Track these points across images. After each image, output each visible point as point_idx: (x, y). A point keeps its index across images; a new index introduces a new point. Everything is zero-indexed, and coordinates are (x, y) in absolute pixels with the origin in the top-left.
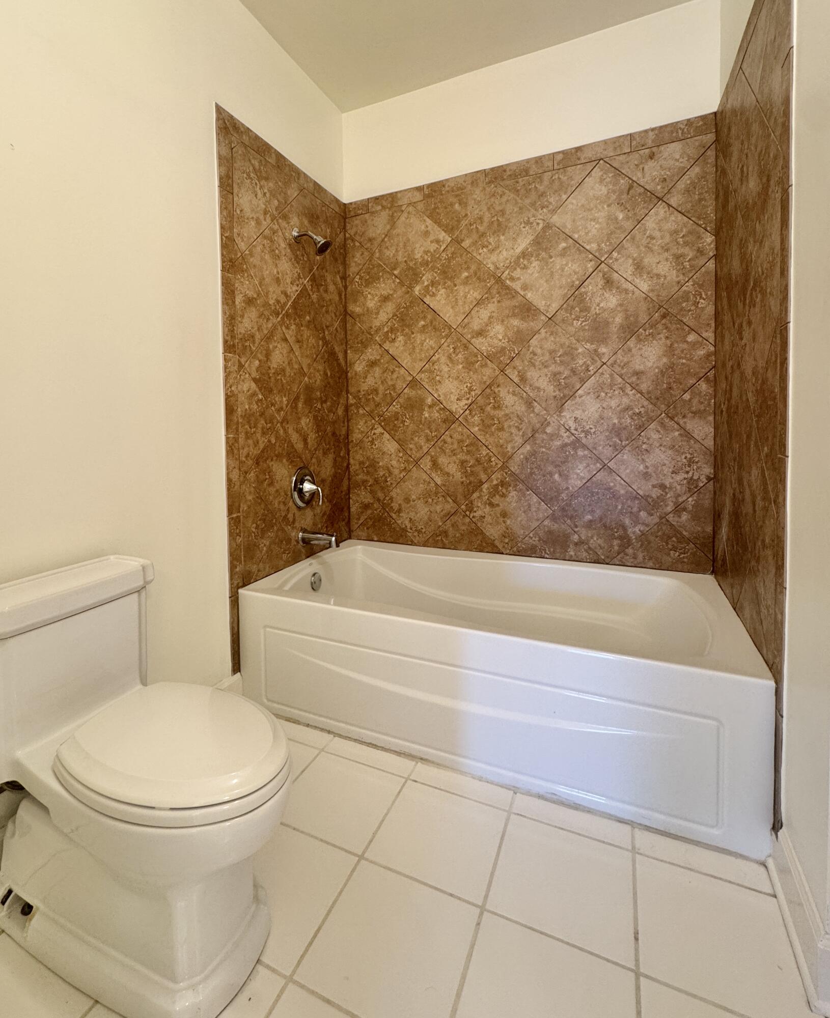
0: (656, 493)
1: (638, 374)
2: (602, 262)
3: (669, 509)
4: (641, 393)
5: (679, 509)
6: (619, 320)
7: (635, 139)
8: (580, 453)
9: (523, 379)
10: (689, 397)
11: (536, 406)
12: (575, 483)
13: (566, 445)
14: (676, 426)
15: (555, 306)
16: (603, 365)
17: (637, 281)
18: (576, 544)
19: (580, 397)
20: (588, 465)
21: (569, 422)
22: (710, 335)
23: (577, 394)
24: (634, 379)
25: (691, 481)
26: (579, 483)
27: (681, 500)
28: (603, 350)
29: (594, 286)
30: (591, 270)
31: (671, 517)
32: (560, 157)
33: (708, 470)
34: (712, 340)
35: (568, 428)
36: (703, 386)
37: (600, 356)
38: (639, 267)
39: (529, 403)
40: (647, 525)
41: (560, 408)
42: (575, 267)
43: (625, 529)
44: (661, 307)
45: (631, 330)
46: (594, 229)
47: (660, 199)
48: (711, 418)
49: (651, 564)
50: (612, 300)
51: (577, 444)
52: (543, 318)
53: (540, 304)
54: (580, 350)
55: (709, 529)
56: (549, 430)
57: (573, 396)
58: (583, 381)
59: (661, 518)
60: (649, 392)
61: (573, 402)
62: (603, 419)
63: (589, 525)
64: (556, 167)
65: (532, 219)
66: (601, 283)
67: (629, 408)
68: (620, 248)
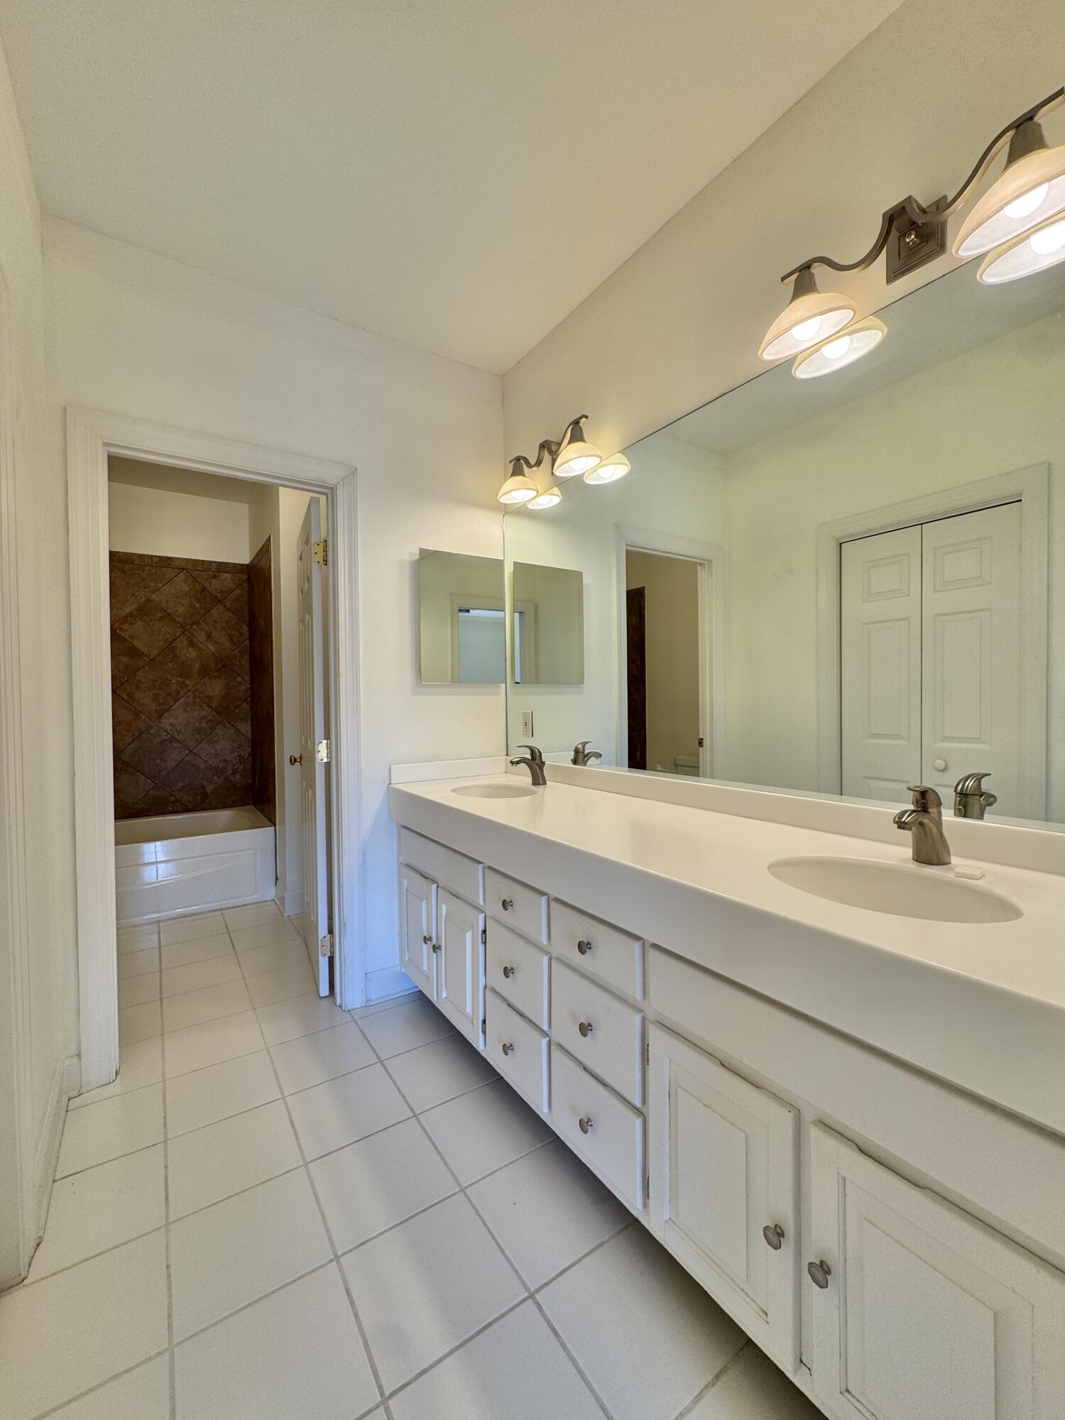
0: (222, 765)
1: (209, 697)
2: (186, 630)
3: (230, 773)
4: (212, 708)
5: (234, 772)
6: (197, 665)
7: (204, 564)
8: (175, 745)
9: (131, 697)
10: (238, 711)
11: (143, 717)
12: (171, 764)
13: (165, 740)
14: (232, 727)
15: (155, 652)
16: (188, 692)
17: (208, 644)
18: (173, 803)
19: (174, 710)
20: (180, 753)
21: (167, 726)
22: (248, 679)
23: (171, 709)
24: (208, 700)
25: (240, 756)
26: (174, 764)
27: (236, 767)
28: (188, 682)
29: (181, 643)
30: (179, 633)
31: (230, 778)
32: (157, 559)
33: (249, 750)
34: (249, 681)
35: (165, 730)
36: (245, 705)
37: (187, 686)
38: (209, 636)
39: (137, 714)
40: (217, 784)
41: (160, 718)
42: (169, 630)
43: (204, 788)
44: (222, 661)
45: (205, 672)
46: (181, 610)
47: (220, 601)
48: (249, 722)
49: (220, 806)
50: (193, 654)
51: (172, 739)
52: (146, 658)
53: (144, 650)
54: (173, 681)
55: (250, 781)
56: (152, 731)
57: (168, 710)
58: (176, 701)
59: (225, 779)
60: (216, 708)
61: (169, 713)
62: (189, 724)
63: (181, 789)
64: (154, 564)
65: (137, 593)
66: (186, 643)
67: (204, 717)
68: (197, 623)
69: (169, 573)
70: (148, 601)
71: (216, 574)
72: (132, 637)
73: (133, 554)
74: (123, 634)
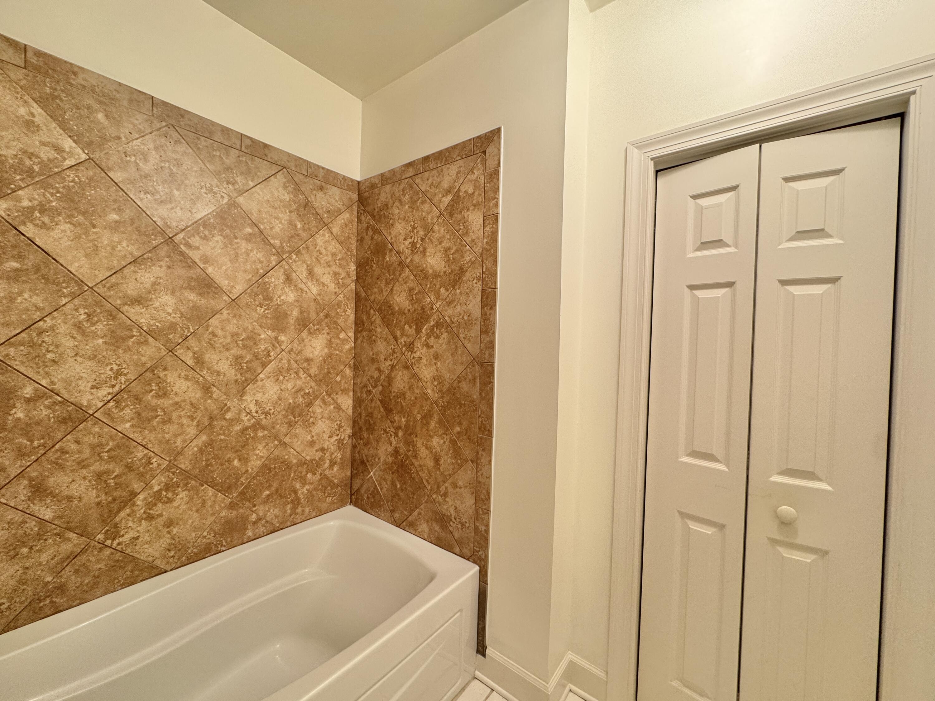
0: (317, 457)
1: (308, 360)
2: (284, 259)
3: (327, 465)
4: (310, 376)
5: (332, 464)
6: (295, 313)
7: (311, 168)
8: (260, 434)
9: (199, 361)
10: (340, 379)
11: (216, 393)
12: (255, 464)
13: (247, 428)
14: (332, 401)
15: (239, 288)
16: (281, 352)
17: (309, 284)
18: (255, 524)
19: (262, 380)
20: (267, 444)
21: (250, 405)
22: (351, 335)
23: (258, 378)
24: (305, 365)
25: (339, 441)
26: (259, 463)
27: (333, 457)
28: (282, 338)
29: (276, 279)
30: (274, 263)
31: (327, 472)
32: (249, 142)
33: (349, 431)
34: (353, 338)
35: (248, 411)
36: (348, 371)
37: (280, 343)
38: (311, 273)
39: (206, 389)
40: (312, 484)
41: (242, 393)
42: (260, 256)
43: (295, 493)
44: (325, 309)
45: (304, 324)
46: (278, 228)
47: (326, 225)
48: (351, 394)
49: (314, 514)
50: (290, 296)
51: (258, 425)
52: (225, 298)
53: (224, 283)
55: (349, 473)
56: (228, 416)
57: (254, 380)
58: (264, 365)
59: (321, 474)
60: (315, 376)
61: (255, 386)
62: (280, 400)
64: (243, 149)
65: (215, 189)
66: (282, 278)
67: (300, 390)
68: (298, 253)
69: (264, 168)
70: (232, 204)
72: (206, 260)
73: (213, 124)
74: (190, 253)
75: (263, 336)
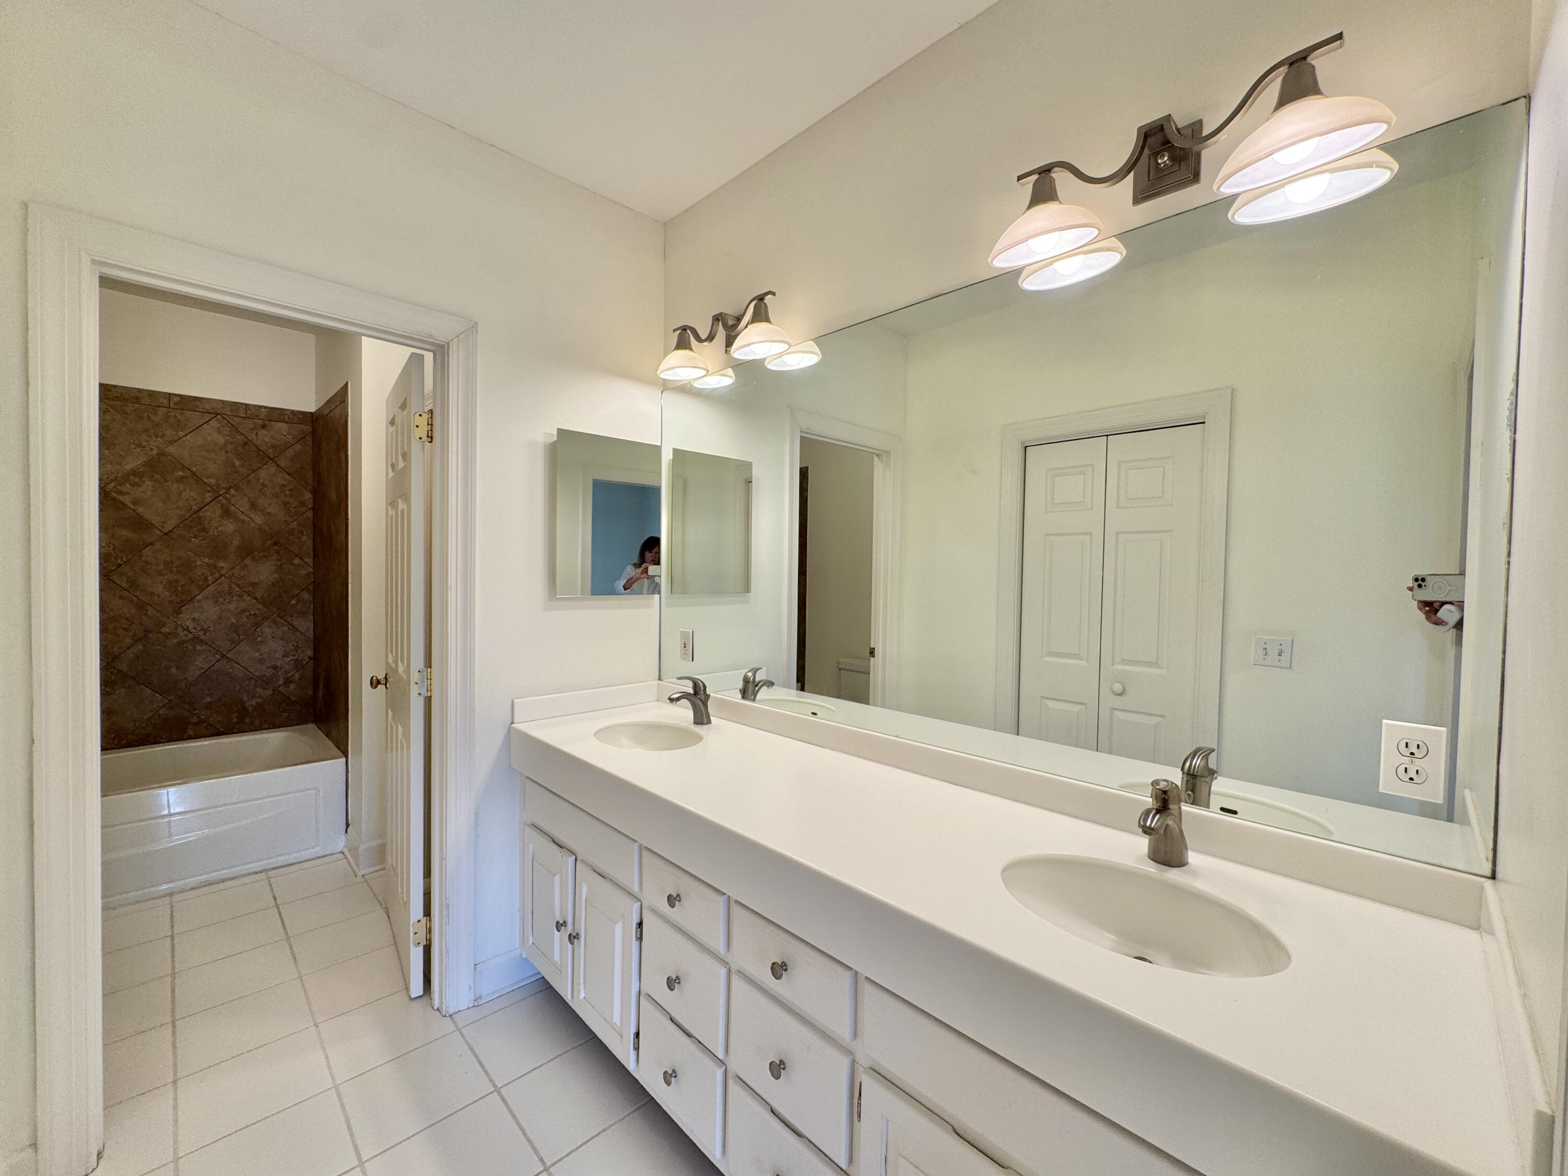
0: (268, 673)
1: (254, 585)
2: (220, 495)
3: (280, 683)
4: (256, 599)
5: (288, 682)
6: (236, 543)
7: (249, 409)
8: (199, 647)
9: (134, 584)
10: (295, 602)
11: (149, 609)
12: (193, 673)
13: (184, 642)
14: (285, 623)
15: (171, 524)
16: (220, 577)
17: (252, 515)
18: (195, 724)
19: (199, 601)
20: (207, 657)
21: (187, 622)
22: (309, 560)
23: (195, 600)
24: (250, 588)
25: (296, 661)
26: (198, 673)
27: (289, 675)
28: (221, 564)
29: (212, 513)
30: (209, 499)
31: (281, 689)
32: (177, 399)
33: (310, 653)
34: (311, 564)
35: (186, 627)
36: (306, 595)
37: (219, 569)
38: (253, 505)
39: (141, 607)
40: (261, 698)
41: (177, 611)
42: (193, 494)
43: (243, 704)
44: (272, 537)
45: (247, 551)
46: (212, 468)
47: (271, 459)
48: (311, 617)
49: (266, 726)
50: (230, 527)
51: (196, 640)
52: (158, 532)
53: (156, 520)
55: (310, 693)
56: (165, 630)
57: (190, 601)
58: (202, 589)
59: (274, 690)
60: (262, 599)
61: (192, 605)
62: (221, 619)
63: (208, 706)
64: (172, 406)
65: (144, 444)
66: (219, 512)
67: (244, 611)
68: (236, 487)
69: (195, 418)
70: (162, 454)
71: (267, 422)
72: (135, 502)
73: (140, 390)
74: (121, 498)
75: (199, 563)
